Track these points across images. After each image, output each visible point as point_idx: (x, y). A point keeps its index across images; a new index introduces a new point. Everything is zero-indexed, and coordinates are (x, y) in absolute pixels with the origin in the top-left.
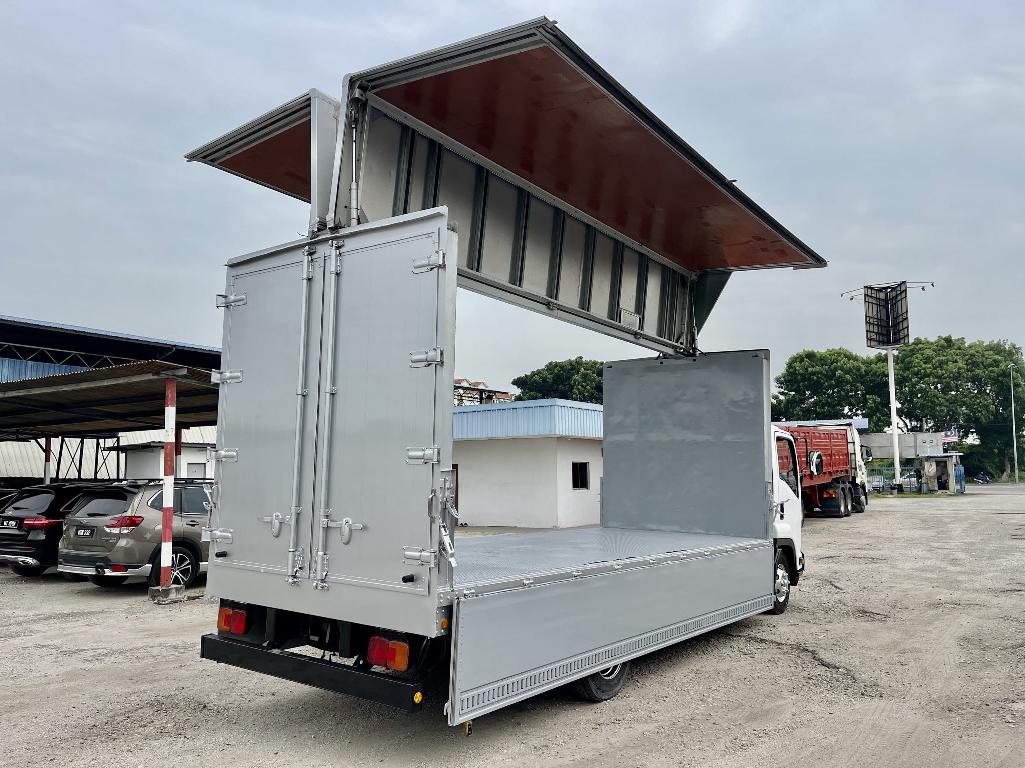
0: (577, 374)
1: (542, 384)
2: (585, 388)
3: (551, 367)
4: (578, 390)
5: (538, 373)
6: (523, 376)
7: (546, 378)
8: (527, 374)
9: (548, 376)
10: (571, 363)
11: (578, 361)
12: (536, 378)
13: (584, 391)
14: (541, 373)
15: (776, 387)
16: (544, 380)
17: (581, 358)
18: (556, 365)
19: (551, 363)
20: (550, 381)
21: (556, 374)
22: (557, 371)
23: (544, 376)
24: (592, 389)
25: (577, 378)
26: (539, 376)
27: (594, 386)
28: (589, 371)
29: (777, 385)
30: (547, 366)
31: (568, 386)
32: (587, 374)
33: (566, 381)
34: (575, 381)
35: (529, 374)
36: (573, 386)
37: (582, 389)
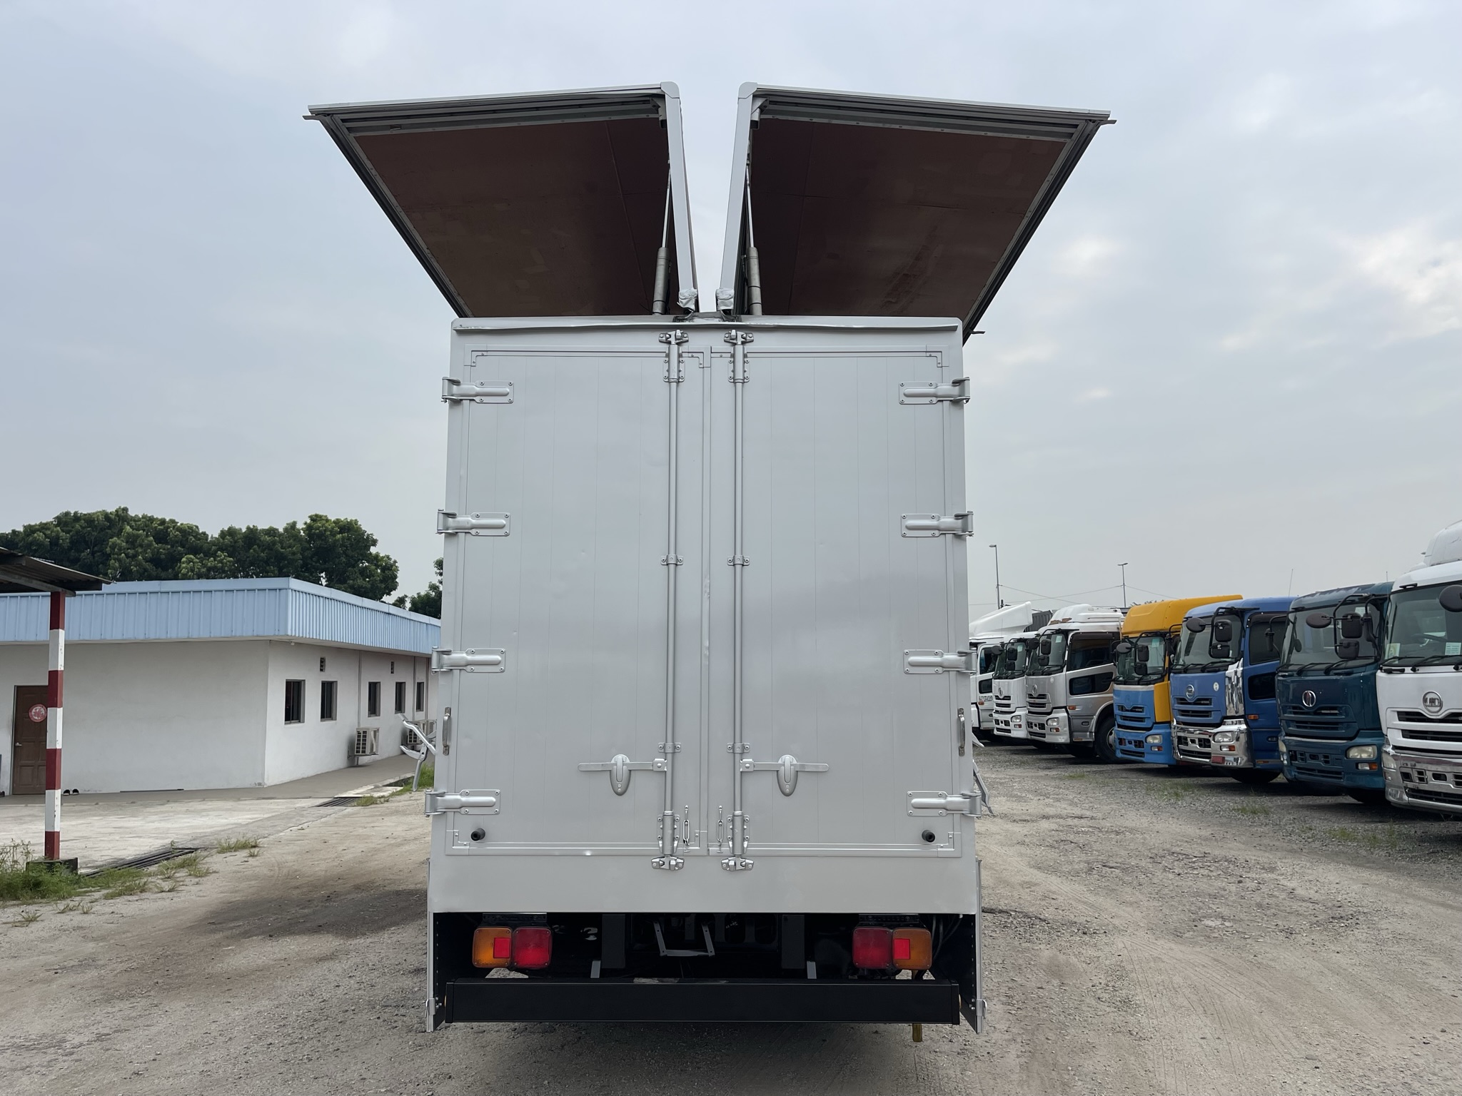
0: (119, 535)
1: (49, 548)
2: (135, 556)
3: (65, 521)
4: (119, 560)
5: (43, 527)
6: (8, 531)
7: (58, 538)
8: (17, 529)
9: (62, 534)
10: (107, 516)
11: (119, 513)
12: (39, 536)
13: (130, 563)
14: (48, 529)
15: (436, 573)
16: (55, 541)
17: (125, 510)
18: (77, 518)
19: (67, 514)
20: (66, 544)
21: (78, 532)
22: (81, 526)
23: (54, 534)
24: (146, 560)
25: (119, 541)
26: (44, 534)
27: (151, 555)
28: (141, 532)
29: (438, 571)
30: (58, 518)
31: (99, 554)
32: (138, 536)
33: (95, 545)
34: (114, 545)
35: (21, 529)
36: (109, 556)
37: (128, 561)
